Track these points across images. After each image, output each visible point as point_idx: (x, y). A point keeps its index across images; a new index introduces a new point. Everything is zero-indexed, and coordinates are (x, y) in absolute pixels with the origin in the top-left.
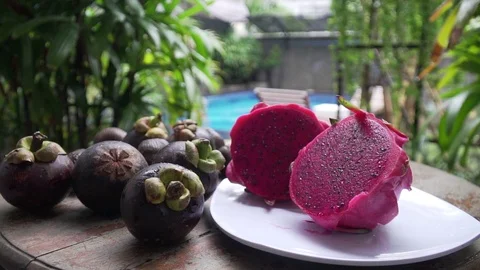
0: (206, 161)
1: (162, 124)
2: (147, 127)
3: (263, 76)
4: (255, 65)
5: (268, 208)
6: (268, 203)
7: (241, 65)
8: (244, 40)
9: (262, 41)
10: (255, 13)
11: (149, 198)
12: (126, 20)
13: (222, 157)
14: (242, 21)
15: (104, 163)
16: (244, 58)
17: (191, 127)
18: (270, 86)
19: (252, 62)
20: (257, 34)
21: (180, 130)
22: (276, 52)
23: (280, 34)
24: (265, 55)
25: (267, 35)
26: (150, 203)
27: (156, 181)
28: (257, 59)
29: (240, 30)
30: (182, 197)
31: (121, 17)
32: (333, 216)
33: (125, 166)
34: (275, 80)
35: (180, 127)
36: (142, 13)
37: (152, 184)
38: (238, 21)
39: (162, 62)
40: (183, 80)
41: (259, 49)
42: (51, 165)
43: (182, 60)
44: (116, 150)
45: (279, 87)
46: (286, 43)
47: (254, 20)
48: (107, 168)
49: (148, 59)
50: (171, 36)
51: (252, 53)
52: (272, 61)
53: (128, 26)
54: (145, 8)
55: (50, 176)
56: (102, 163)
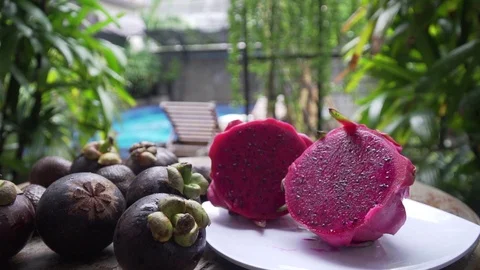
0: (189, 186)
1: (113, 149)
2: (98, 152)
3: (163, 90)
4: (155, 79)
5: (260, 230)
6: (260, 224)
7: (141, 80)
8: (141, 55)
9: (160, 54)
10: (151, 26)
11: (156, 236)
12: (33, 36)
13: (204, 180)
14: (137, 34)
15: (78, 199)
16: (143, 72)
17: (150, 149)
18: (172, 99)
19: (151, 76)
21: (140, 153)
22: (175, 65)
23: (178, 47)
24: (164, 68)
26: (158, 242)
27: (160, 216)
28: (157, 72)
29: (137, 43)
30: (192, 231)
31: (28, 32)
32: (347, 233)
33: (104, 201)
34: (176, 93)
35: (139, 150)
36: (49, 27)
37: (158, 220)
38: (133, 35)
39: (68, 80)
40: (98, 98)
41: (158, 63)
42: (10, 208)
43: (96, 78)
44: (89, 183)
45: (181, 99)
46: (185, 55)
47: (152, 34)
48: (83, 205)
49: (53, 76)
50: (83, 52)
51: (150, 67)
52: (171, 75)
53: (34, 42)
54: (51, 21)
55: (12, 221)
56: (76, 200)
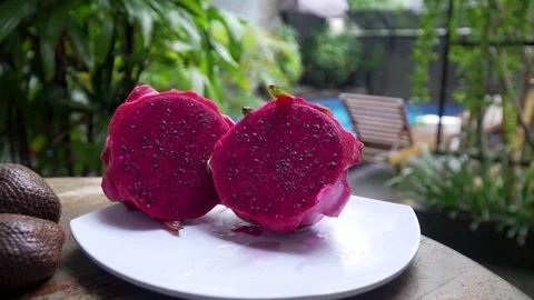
3: (360, 80)
4: (353, 68)
10: (356, 7)
18: (370, 92)
19: (349, 64)
20: (357, 31)
23: (384, 32)
24: (366, 55)
25: (369, 33)
28: (356, 60)
29: (337, 26)
38: (335, 16)
41: (358, 49)
47: (355, 16)
